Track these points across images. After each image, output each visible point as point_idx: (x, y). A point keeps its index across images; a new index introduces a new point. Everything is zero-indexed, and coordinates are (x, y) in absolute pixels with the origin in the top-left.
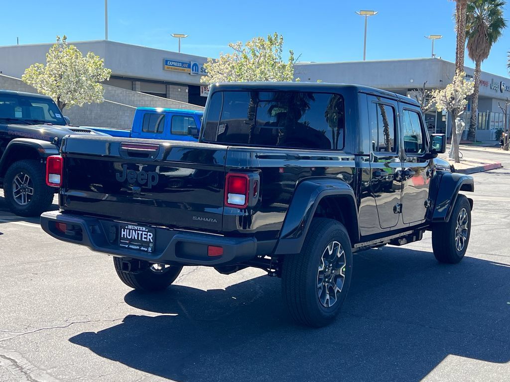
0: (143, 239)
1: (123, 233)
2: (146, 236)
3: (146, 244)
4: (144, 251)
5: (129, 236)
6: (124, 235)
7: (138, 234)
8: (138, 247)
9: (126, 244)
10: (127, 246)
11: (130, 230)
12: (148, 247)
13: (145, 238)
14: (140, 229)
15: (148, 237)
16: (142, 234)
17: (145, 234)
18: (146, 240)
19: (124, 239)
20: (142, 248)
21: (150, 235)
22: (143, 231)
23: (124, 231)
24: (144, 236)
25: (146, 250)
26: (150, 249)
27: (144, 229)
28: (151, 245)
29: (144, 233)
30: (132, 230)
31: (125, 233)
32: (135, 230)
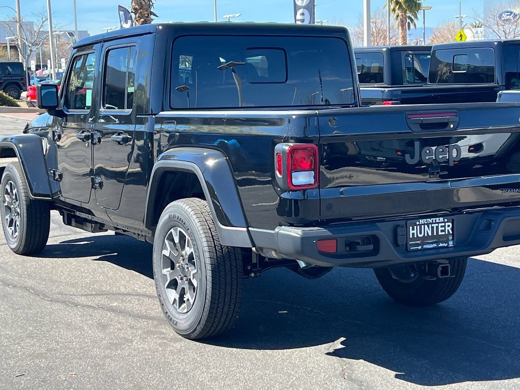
0: (440, 233)
1: (411, 232)
2: (443, 228)
3: (444, 239)
4: (444, 247)
5: (421, 234)
6: (413, 234)
7: (433, 228)
8: (435, 245)
9: (418, 245)
10: (420, 247)
11: (420, 225)
12: (447, 242)
13: (442, 231)
14: (436, 220)
15: (447, 228)
16: (437, 227)
17: (442, 227)
18: (444, 233)
19: (414, 239)
20: (441, 245)
21: (449, 226)
22: (438, 223)
23: (413, 229)
24: (440, 229)
25: (446, 245)
26: (451, 243)
27: (441, 219)
28: (451, 238)
29: (440, 225)
30: (424, 224)
31: (415, 231)
32: (428, 225)
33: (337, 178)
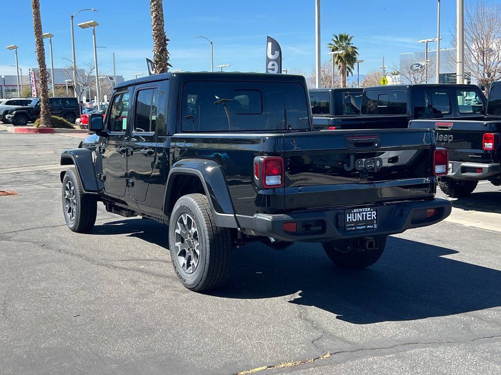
0: (368, 219)
1: (348, 218)
2: (370, 215)
3: (371, 222)
4: (370, 228)
5: (354, 219)
6: (349, 219)
7: (363, 215)
8: (364, 227)
9: (352, 227)
10: (354, 228)
11: (354, 213)
12: (373, 224)
14: (365, 210)
15: (373, 215)
16: (366, 214)
17: (369, 214)
18: (370, 219)
19: (350, 223)
20: (368, 227)
21: (374, 214)
22: (367, 212)
23: (349, 216)
24: (368, 216)
25: (372, 227)
26: (375, 226)
27: (369, 209)
28: (375, 222)
29: (368, 213)
30: (357, 213)
31: (350, 217)
32: (359, 213)
33: (297, 180)
